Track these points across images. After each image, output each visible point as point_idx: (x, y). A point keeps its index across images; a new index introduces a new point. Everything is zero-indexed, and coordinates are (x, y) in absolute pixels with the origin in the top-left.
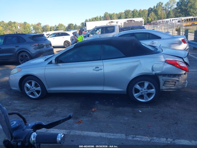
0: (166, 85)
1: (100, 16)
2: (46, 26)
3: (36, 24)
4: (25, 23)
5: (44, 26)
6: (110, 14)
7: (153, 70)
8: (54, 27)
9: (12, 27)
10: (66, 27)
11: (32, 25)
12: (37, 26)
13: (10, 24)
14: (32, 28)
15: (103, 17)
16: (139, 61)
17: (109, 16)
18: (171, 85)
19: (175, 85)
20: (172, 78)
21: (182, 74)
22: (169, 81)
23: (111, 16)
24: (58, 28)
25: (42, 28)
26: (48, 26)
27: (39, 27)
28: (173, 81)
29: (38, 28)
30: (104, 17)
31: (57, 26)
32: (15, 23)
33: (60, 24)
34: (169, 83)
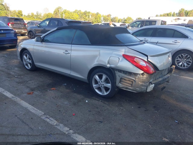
0: (122, 83)
1: (174, 13)
2: (115, 18)
3: (107, 15)
4: (97, 14)
5: (114, 18)
6: (187, 11)
7: (109, 63)
8: (122, 20)
9: (87, 16)
10: (134, 20)
11: (103, 16)
12: (107, 17)
13: (85, 13)
14: (102, 18)
15: (177, 14)
16: (98, 51)
17: (185, 13)
18: (128, 85)
19: (132, 85)
20: (129, 76)
21: (139, 74)
22: (125, 78)
23: (187, 13)
24: (126, 21)
25: (111, 20)
26: (117, 18)
27: (109, 18)
28: (129, 80)
29: (107, 19)
30: (179, 14)
31: (125, 19)
32: (89, 12)
33: (128, 17)
34: (126, 81)
